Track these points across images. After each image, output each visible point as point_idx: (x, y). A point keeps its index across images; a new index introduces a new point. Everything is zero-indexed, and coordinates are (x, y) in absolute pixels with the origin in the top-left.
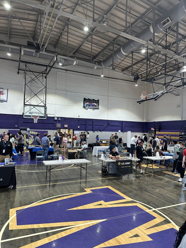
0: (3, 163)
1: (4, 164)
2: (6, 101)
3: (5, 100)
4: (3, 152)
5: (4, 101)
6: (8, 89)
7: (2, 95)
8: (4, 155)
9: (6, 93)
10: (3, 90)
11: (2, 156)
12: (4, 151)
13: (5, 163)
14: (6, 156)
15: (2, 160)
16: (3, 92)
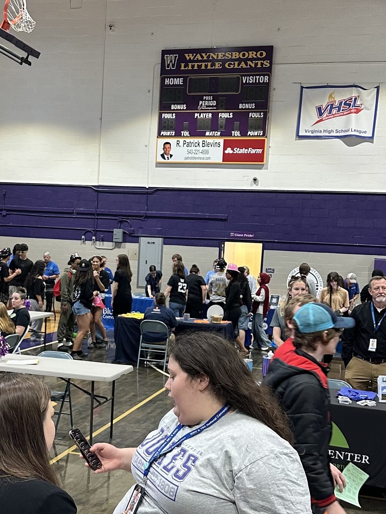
0: (371, 395)
1: (376, 399)
2: (371, 139)
3: (365, 132)
4: (369, 349)
5: (361, 140)
6: (378, 88)
7: (354, 114)
8: (373, 362)
9: (371, 105)
10: (359, 92)
11: (365, 362)
12: (373, 345)
13: (380, 397)
14: (378, 363)
15: (366, 378)
16: (358, 103)
